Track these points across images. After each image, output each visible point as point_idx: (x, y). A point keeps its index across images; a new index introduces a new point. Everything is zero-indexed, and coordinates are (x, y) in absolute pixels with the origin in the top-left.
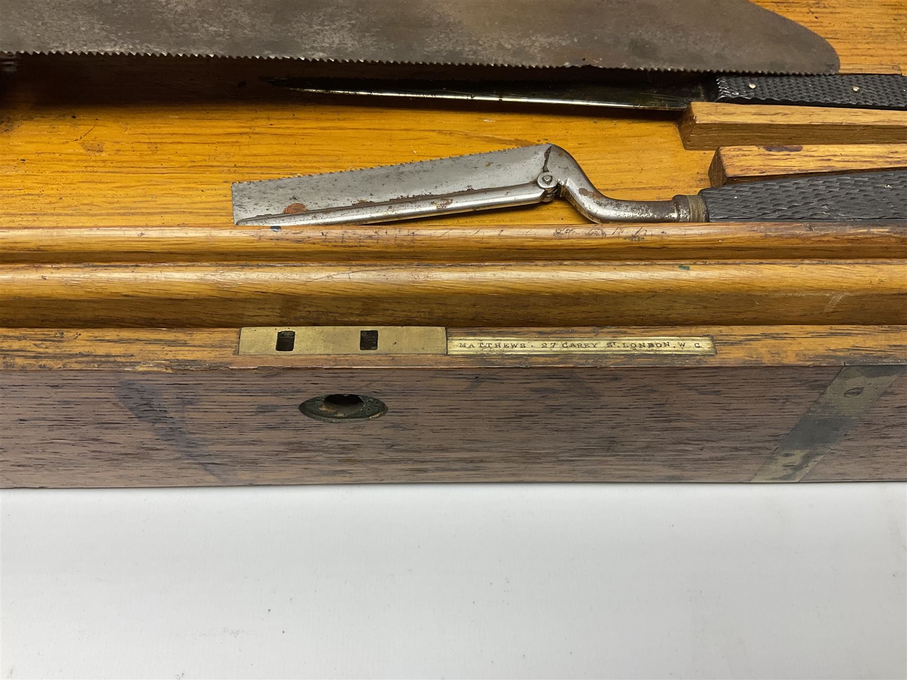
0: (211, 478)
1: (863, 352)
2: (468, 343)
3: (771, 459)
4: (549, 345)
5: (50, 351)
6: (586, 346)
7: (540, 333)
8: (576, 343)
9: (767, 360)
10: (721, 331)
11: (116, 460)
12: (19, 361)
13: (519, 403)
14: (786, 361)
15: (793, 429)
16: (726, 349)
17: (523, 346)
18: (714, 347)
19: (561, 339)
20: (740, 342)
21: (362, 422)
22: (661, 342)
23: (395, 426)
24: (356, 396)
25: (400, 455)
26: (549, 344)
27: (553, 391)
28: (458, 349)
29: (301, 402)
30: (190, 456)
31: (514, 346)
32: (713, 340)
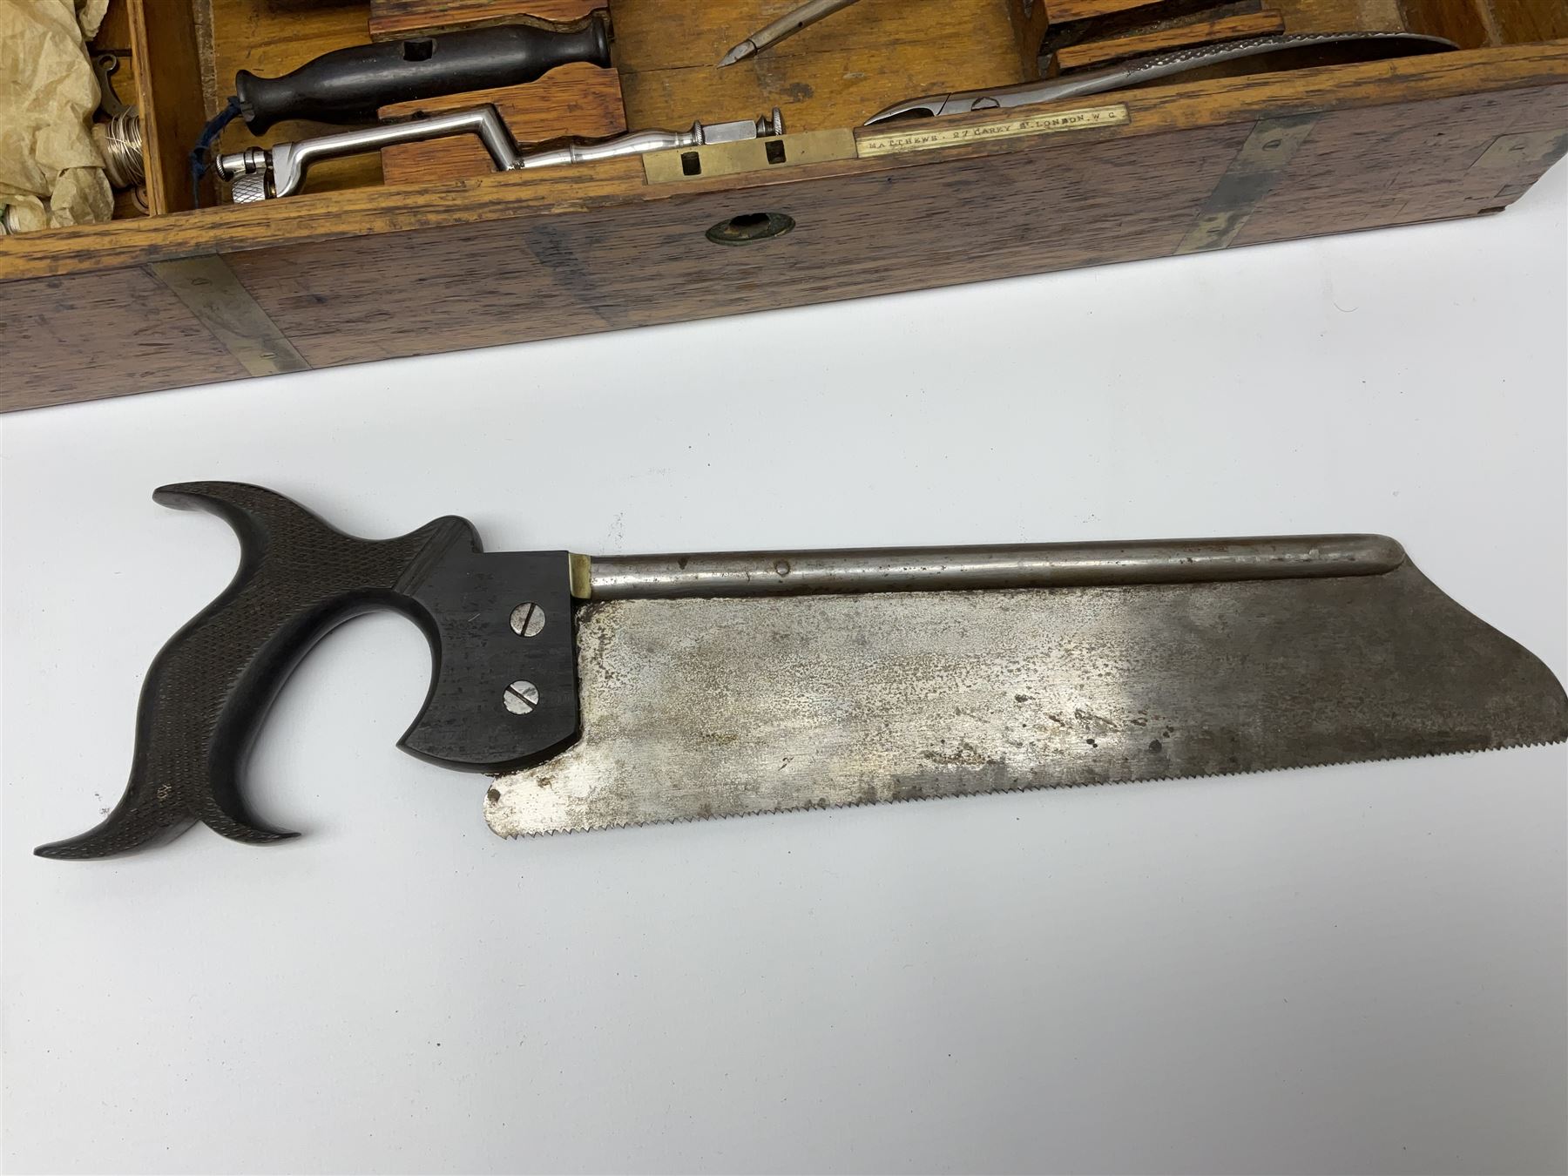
0: (601, 323)
1: (1279, 103)
2: (878, 143)
3: (1194, 225)
4: (961, 135)
5: (458, 202)
6: (999, 130)
7: (950, 121)
8: (988, 128)
9: (1182, 122)
10: (1135, 96)
11: (504, 314)
12: (432, 217)
13: (930, 200)
14: (1200, 122)
15: (1214, 191)
16: (1138, 116)
17: (934, 139)
18: (1128, 115)
19: (973, 125)
20: (1155, 106)
21: (767, 242)
22: (1075, 116)
23: (800, 242)
24: (764, 214)
25: (802, 274)
26: (961, 132)
27: (967, 183)
28: (867, 150)
29: (708, 228)
30: (586, 300)
31: (925, 140)
32: (1127, 107)
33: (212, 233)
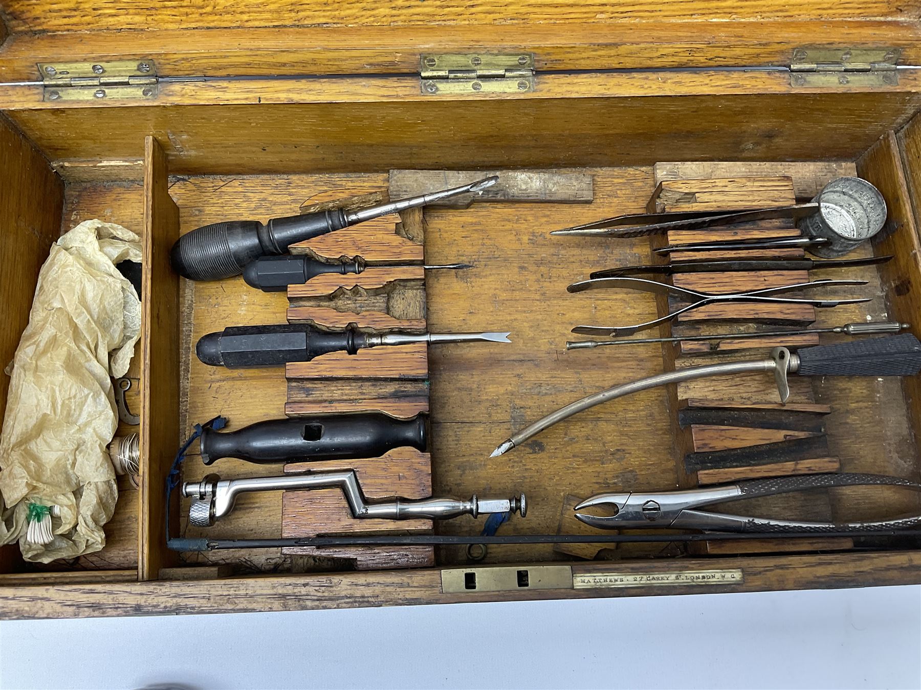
1: (837, 578)
2: (586, 579)
4: (638, 579)
5: (326, 594)
6: (662, 579)
7: (632, 569)
8: (655, 576)
9: (775, 586)
10: (748, 564)
16: (750, 579)
17: (622, 580)
18: (743, 577)
19: (646, 573)
20: (760, 573)
22: (710, 575)
28: (580, 584)
31: (616, 581)
32: (743, 571)
33: (175, 600)
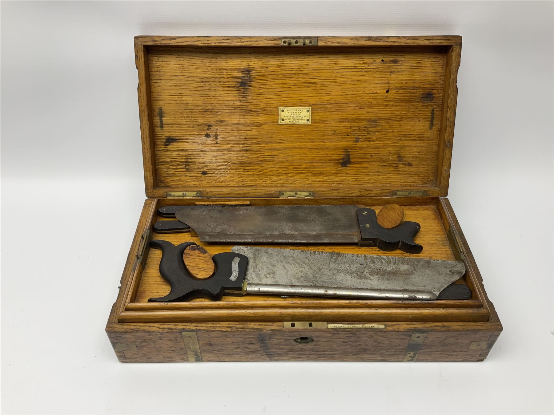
0: (268, 359)
1: (418, 328)
2: (332, 326)
3: (405, 355)
5: (244, 327)
7: (347, 323)
8: (355, 326)
9: (396, 330)
10: (387, 323)
11: (247, 353)
12: (239, 329)
13: (343, 339)
14: (401, 330)
15: (408, 346)
16: (387, 327)
17: (344, 326)
18: (385, 327)
19: (352, 325)
20: (391, 326)
21: (307, 344)
22: (374, 326)
23: (315, 345)
24: (307, 337)
25: (314, 353)
26: (349, 326)
27: (351, 337)
28: (330, 327)
29: (295, 339)
30: (266, 353)
31: (342, 326)
32: (385, 325)
33: (196, 327)
